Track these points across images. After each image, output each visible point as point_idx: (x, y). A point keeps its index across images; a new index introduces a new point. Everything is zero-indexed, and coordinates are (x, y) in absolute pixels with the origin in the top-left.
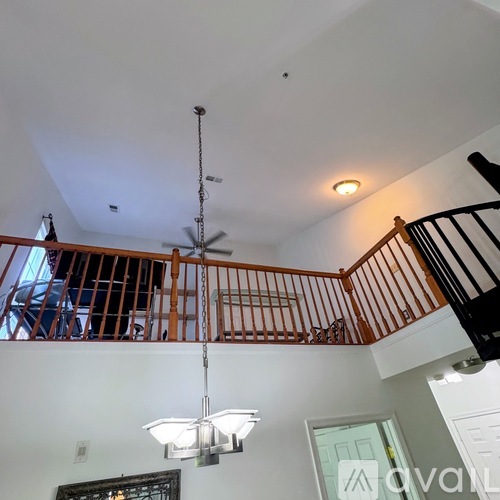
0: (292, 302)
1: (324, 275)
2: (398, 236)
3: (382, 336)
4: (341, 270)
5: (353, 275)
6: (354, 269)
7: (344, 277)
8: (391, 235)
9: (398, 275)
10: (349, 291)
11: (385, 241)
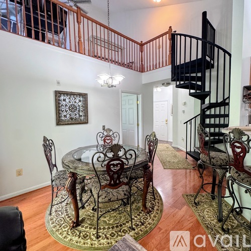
0: (120, 50)
1: (133, 41)
2: (167, 35)
3: (147, 71)
4: (142, 42)
5: (145, 46)
6: (146, 43)
7: (142, 45)
8: (165, 34)
9: (161, 49)
10: (142, 52)
11: (162, 35)
